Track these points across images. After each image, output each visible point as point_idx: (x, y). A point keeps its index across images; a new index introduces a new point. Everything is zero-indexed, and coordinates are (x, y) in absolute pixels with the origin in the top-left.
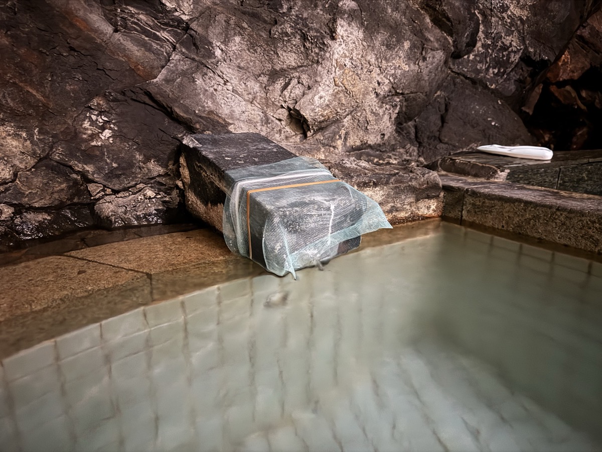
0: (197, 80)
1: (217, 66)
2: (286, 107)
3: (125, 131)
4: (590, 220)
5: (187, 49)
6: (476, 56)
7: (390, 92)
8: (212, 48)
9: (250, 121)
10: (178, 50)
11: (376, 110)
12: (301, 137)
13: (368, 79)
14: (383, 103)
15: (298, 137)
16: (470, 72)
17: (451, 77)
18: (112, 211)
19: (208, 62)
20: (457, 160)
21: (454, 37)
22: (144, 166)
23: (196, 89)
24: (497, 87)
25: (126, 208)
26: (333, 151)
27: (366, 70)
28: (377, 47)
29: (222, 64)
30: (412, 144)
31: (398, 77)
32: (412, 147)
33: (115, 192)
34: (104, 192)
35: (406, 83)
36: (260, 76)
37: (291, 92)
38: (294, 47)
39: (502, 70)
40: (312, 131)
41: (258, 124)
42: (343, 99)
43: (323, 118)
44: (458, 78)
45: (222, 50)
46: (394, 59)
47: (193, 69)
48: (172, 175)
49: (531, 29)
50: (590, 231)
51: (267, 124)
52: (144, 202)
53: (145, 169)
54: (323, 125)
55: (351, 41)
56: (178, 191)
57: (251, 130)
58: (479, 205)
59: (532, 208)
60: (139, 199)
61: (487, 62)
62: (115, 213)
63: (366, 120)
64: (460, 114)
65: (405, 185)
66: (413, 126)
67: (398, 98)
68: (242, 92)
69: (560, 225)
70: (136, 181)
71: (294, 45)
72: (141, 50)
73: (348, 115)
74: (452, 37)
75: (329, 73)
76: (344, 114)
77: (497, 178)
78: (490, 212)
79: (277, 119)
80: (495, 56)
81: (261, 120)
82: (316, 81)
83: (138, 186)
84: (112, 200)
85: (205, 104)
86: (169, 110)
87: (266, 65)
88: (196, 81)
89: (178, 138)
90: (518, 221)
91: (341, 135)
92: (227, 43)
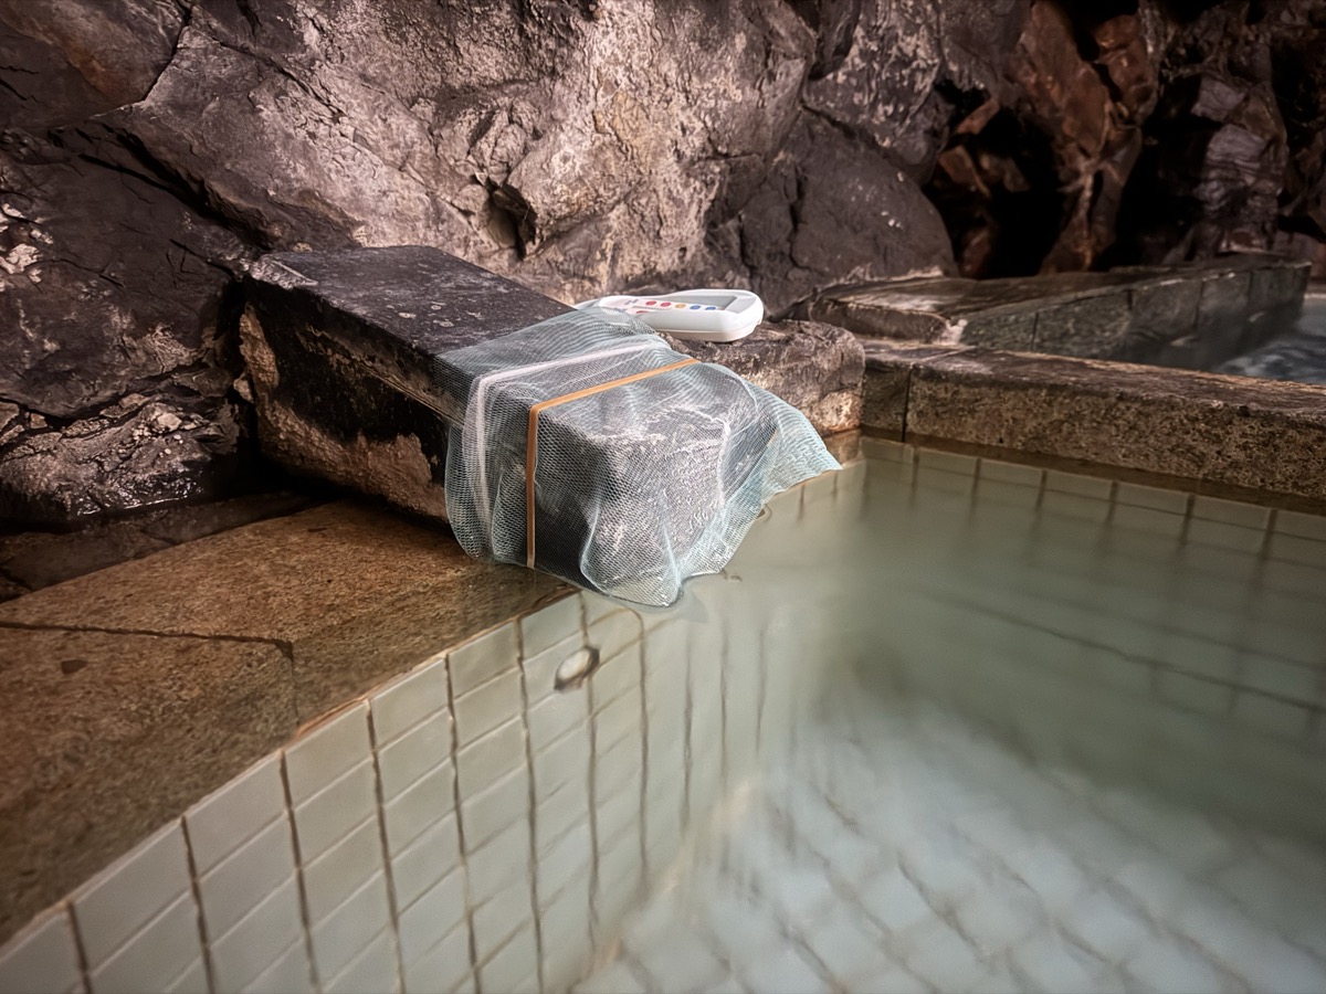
0: (261, 107)
1: (310, 70)
2: (482, 182)
3: (75, 247)
4: (1186, 417)
5: (225, 20)
6: (849, 75)
7: (704, 150)
8: (295, 21)
9: (400, 217)
10: (196, 20)
11: (678, 191)
12: (510, 257)
13: (664, 119)
14: (688, 176)
15: (506, 256)
16: (842, 109)
17: (803, 120)
18: (59, 477)
19: (286, 60)
20: (851, 305)
21: (820, 32)
22: (135, 344)
23: (263, 132)
24: (895, 145)
25: (101, 464)
26: (590, 289)
27: (658, 97)
28: (681, 45)
29: (324, 67)
30: (738, 271)
31: (722, 116)
32: (738, 278)
33: (57, 423)
34: (24, 425)
35: (736, 132)
36: (414, 101)
37: (496, 144)
38: (496, 34)
39: (901, 109)
40: (538, 241)
41: (420, 225)
42: (612, 163)
43: (567, 210)
44: (817, 123)
45: (321, 30)
46: (714, 73)
47: (247, 78)
48: (211, 365)
49: (952, 24)
50: (1188, 438)
51: (437, 224)
52: (150, 444)
53: (140, 353)
54: (563, 226)
55: (629, 27)
56: (237, 407)
57: (406, 239)
58: (945, 399)
59: (1065, 398)
60: (137, 438)
61: (871, 90)
62: (69, 483)
63: (659, 216)
64: (828, 203)
65: (805, 363)
66: (736, 231)
67: (718, 165)
68: (377, 142)
69: (1127, 429)
70: (114, 388)
71: (497, 29)
72: (97, 16)
73: (618, 202)
74: (816, 29)
75: (582, 100)
76: (611, 201)
77: (946, 338)
78: (972, 412)
79: (460, 210)
80: (887, 78)
81: (426, 214)
82: (553, 119)
83: (125, 400)
84: (52, 446)
85: (289, 171)
86: (195, 187)
87: (428, 74)
88: (261, 110)
89: (227, 265)
90: (1035, 427)
91: (604, 250)
92: (332, 12)
